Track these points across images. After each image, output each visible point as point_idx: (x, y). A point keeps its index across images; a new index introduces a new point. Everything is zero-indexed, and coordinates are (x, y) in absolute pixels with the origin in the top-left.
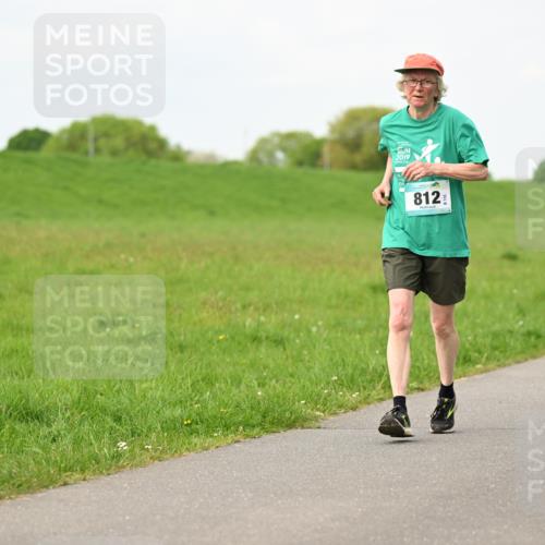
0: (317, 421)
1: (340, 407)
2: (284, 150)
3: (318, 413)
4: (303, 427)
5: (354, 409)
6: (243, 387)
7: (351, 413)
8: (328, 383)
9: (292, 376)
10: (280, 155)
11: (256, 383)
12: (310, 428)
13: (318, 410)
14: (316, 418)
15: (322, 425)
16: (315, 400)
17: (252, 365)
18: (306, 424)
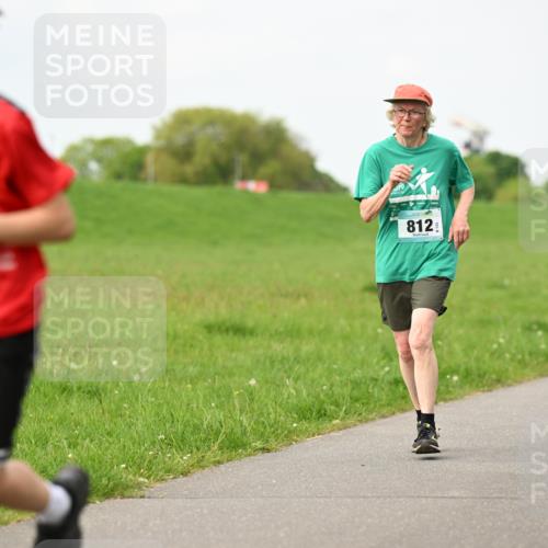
0: (140, 488)
1: (169, 471)
2: (99, 160)
3: (141, 479)
4: (123, 497)
5: (185, 474)
6: (50, 448)
7: (181, 479)
8: (153, 443)
9: (109, 434)
10: (94, 166)
11: (65, 442)
12: (132, 497)
13: (141, 475)
14: (139, 486)
15: (147, 493)
16: (137, 464)
17: (62, 421)
18: (126, 493)
